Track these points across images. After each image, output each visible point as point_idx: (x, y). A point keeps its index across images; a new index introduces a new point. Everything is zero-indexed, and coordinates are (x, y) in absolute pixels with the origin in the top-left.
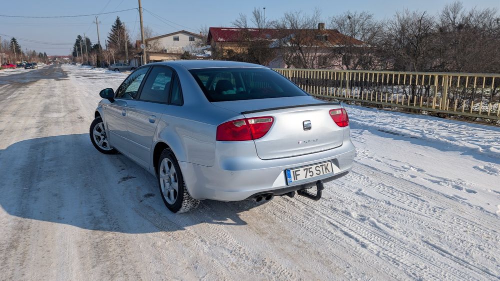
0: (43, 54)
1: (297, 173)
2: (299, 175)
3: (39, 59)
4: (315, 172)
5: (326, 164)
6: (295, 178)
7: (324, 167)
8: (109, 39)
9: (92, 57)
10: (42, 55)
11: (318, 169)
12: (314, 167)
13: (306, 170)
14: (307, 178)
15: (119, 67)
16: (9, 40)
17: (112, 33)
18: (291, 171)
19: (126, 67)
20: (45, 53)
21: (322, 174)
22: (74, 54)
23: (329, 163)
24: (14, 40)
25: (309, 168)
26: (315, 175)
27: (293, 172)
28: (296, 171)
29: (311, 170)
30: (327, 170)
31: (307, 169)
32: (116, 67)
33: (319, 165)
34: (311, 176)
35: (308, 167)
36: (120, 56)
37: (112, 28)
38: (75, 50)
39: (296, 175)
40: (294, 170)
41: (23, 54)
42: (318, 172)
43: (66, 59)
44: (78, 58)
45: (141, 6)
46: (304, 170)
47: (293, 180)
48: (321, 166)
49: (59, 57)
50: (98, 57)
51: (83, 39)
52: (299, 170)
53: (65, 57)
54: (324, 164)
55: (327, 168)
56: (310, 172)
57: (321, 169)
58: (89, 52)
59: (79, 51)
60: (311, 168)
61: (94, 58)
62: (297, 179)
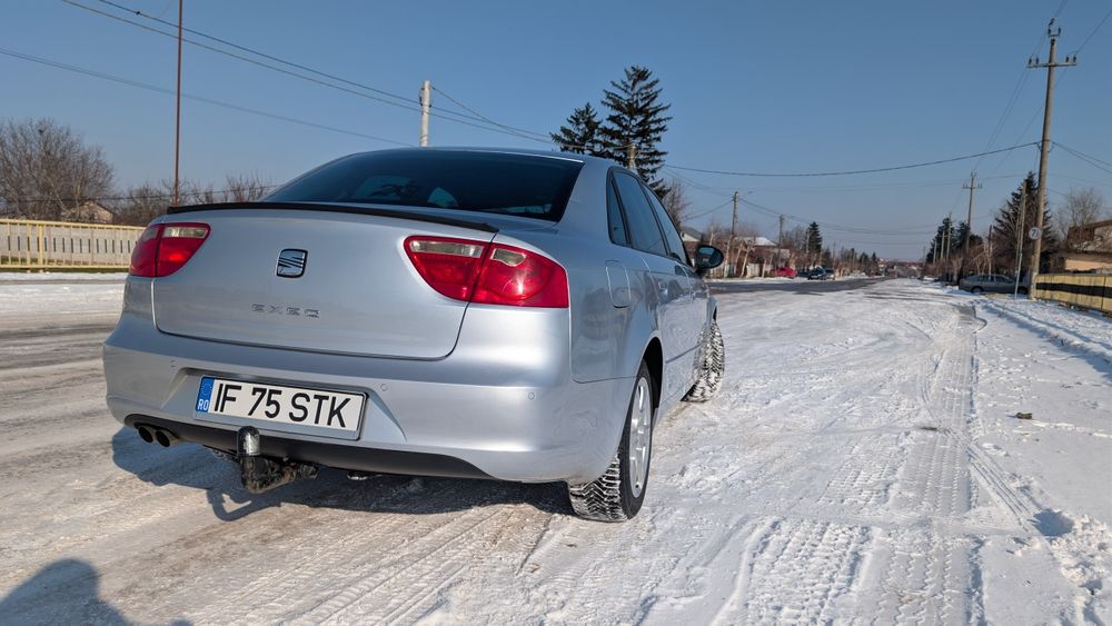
0: (870, 256)
1: (231, 393)
2: (233, 399)
3: (857, 265)
4: (286, 407)
5: (340, 398)
6: (220, 406)
7: (326, 405)
8: (996, 224)
9: (955, 263)
10: (866, 257)
11: (300, 401)
12: (288, 393)
13: (258, 394)
14: (253, 416)
15: (984, 284)
16: (806, 226)
17: (1007, 209)
18: (217, 383)
19: (1002, 284)
20: (874, 255)
21: (310, 421)
22: (930, 258)
23: (356, 401)
24: (814, 226)
25: (272, 392)
26: (283, 417)
27: (221, 385)
28: (228, 387)
29: (274, 397)
30: (335, 417)
31: (264, 391)
32: (977, 284)
33: (311, 393)
34: (267, 413)
35: (268, 388)
36: (1003, 259)
37: (1010, 198)
38: (932, 250)
39: (226, 398)
40: (225, 383)
41: (827, 254)
42: (299, 413)
43: (914, 268)
44: (931, 267)
45: (1048, 137)
46: (255, 390)
47: (211, 409)
48: (316, 397)
49: (902, 265)
50: (964, 261)
51: (956, 225)
52: (239, 388)
53: (915, 264)
54: (331, 395)
55: (338, 412)
56: (270, 402)
57: (312, 406)
58: (952, 251)
59: (939, 250)
60: (279, 392)
61: (957, 264)
62: (222, 410)
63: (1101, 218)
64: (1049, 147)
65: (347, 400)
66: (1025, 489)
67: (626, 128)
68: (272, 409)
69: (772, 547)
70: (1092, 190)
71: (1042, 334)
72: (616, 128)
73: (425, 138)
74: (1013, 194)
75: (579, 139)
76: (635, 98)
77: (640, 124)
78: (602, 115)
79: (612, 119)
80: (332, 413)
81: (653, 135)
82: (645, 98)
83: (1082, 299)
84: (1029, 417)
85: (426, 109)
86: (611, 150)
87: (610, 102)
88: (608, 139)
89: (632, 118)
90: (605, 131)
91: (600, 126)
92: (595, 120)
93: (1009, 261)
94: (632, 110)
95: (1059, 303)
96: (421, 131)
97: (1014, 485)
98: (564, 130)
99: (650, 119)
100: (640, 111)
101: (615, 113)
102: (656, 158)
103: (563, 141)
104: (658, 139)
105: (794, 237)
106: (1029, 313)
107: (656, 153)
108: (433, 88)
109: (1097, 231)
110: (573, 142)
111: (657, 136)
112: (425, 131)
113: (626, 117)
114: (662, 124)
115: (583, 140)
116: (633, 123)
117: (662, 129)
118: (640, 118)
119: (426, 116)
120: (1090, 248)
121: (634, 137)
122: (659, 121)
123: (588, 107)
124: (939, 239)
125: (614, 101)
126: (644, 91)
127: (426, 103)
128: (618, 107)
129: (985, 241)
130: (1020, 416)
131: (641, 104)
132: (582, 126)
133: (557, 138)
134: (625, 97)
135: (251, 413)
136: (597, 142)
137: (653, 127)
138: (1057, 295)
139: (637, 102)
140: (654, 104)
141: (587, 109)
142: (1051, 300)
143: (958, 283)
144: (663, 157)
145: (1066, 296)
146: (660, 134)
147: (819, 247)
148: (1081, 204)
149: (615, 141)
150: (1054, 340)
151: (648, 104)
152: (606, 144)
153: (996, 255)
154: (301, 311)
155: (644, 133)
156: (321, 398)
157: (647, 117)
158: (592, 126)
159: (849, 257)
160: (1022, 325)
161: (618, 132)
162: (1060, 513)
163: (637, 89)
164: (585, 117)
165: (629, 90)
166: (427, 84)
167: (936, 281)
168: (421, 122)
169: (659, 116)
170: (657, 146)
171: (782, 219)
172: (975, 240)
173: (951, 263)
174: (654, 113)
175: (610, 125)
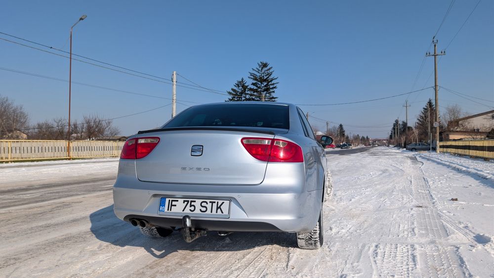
0: (366, 137)
1: (174, 203)
2: (175, 205)
3: (360, 141)
4: (198, 207)
5: (220, 202)
6: (170, 208)
7: (215, 205)
8: (418, 121)
9: (402, 139)
10: (364, 138)
11: (204, 204)
12: (198, 202)
13: (186, 203)
14: (185, 211)
15: (416, 147)
16: (337, 126)
17: (422, 115)
18: (167, 200)
19: (424, 147)
20: (367, 137)
21: (209, 212)
22: (391, 137)
23: (227, 203)
24: (341, 126)
25: (191, 201)
26: (197, 211)
27: (169, 200)
28: (172, 201)
29: (193, 203)
30: (219, 210)
31: (188, 201)
32: (413, 147)
33: (208, 201)
34: (190, 210)
35: (190, 200)
36: (423, 136)
37: (422, 110)
38: (392, 134)
39: (172, 205)
40: (171, 199)
41: (347, 137)
42: (204, 209)
43: (385, 142)
44: (392, 141)
45: (438, 84)
46: (184, 201)
47: (166, 210)
48: (210, 202)
49: (379, 140)
50: (406, 138)
51: (400, 123)
52: (177, 201)
53: (385, 140)
54: (216, 201)
55: (220, 207)
56: (191, 206)
57: (209, 206)
58: (400, 134)
59: (395, 133)
60: (195, 201)
61: (403, 139)
62: (171, 210)
63: (461, 117)
64: (438, 88)
65: (223, 203)
66: (466, 227)
67: (259, 88)
68: (192, 208)
69: (379, 254)
70: (456, 105)
71: (448, 166)
72: (255, 88)
73: (175, 95)
74: (424, 108)
75: (240, 93)
76: (263, 75)
77: (265, 86)
78: (249, 83)
79: (253, 84)
80: (218, 208)
81: (271, 90)
82: (267, 75)
83: (460, 151)
84: (456, 200)
85: (175, 83)
86: (254, 97)
87: (252, 77)
88: (252, 93)
89: (262, 84)
90: (251, 89)
91: (248, 87)
92: (246, 85)
93: (425, 137)
94: (262, 80)
95: (450, 153)
96: (173, 92)
97: (461, 226)
98: (233, 90)
99: (270, 84)
100: (265, 80)
101: (255, 82)
102: (273, 100)
103: (233, 94)
104: (274, 92)
105: (333, 131)
106: (440, 158)
107: (273, 98)
108: (177, 74)
109: (460, 122)
110: (237, 95)
111: (273, 90)
112: (175, 92)
113: (259, 83)
114: (275, 85)
115: (242, 93)
116: (262, 85)
117: (275, 88)
118: (265, 84)
119: (175, 86)
120: (458, 130)
121: (263, 91)
122: (273, 84)
123: (242, 79)
124: (394, 129)
125: (253, 76)
126: (266, 72)
127: (175, 80)
128: (255, 79)
129: (414, 128)
130: (453, 200)
131: (265, 78)
132: (241, 88)
133: (230, 93)
134: (258, 74)
135: (183, 211)
136: (247, 94)
137: (271, 87)
138: (449, 150)
139: (263, 76)
140: (271, 77)
141: (242, 81)
142: (447, 152)
143: (405, 147)
144: (276, 99)
145: (453, 150)
146: (274, 89)
147: (344, 134)
148: (453, 111)
149: (255, 94)
150: (454, 169)
151: (268, 77)
152: (251, 95)
153: (420, 134)
154: (202, 169)
155: (267, 90)
156: (212, 203)
157: (268, 83)
158: (245, 87)
159: (356, 138)
160: (439, 163)
161: (256, 89)
162: (484, 235)
163: (263, 71)
164: (241, 84)
165: (260, 72)
166: (175, 72)
167: (395, 147)
168: (173, 88)
169: (273, 82)
170: (273, 95)
171: (327, 124)
172: (409, 128)
173: (400, 139)
174: (271, 81)
175: (252, 87)
